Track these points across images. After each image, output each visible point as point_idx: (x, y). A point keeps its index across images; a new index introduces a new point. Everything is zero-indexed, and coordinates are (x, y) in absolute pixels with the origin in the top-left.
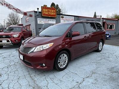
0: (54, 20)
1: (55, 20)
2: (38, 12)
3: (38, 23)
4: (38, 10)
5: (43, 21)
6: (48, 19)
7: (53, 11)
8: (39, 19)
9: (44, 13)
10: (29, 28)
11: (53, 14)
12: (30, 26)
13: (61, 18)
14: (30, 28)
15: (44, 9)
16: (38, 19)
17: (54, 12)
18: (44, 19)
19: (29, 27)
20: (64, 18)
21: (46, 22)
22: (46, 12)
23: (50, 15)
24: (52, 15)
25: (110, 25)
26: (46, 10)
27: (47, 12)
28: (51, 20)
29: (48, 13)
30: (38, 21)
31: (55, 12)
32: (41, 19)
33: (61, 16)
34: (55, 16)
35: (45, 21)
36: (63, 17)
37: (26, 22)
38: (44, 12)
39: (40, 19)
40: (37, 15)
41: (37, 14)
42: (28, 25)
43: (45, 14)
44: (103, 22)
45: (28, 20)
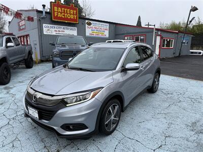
0: (73, 28)
1: (76, 28)
2: (44, 13)
3: (45, 33)
4: (44, 8)
5: (54, 30)
6: (62, 27)
8: (46, 25)
9: (56, 15)
10: (25, 41)
11: (72, 17)
12: (28, 38)
13: (87, 25)
14: (27, 41)
15: (55, 8)
16: (44, 25)
17: (74, 13)
18: (56, 26)
19: (25, 39)
20: (91, 26)
21: (59, 31)
22: (59, 13)
23: (67, 19)
24: (71, 19)
25: (167, 40)
26: (60, 8)
27: (61, 13)
28: (69, 27)
29: (64, 15)
31: (76, 14)
32: (50, 25)
33: (87, 21)
34: (76, 21)
35: (57, 30)
36: (90, 24)
37: (20, 30)
38: (55, 13)
39: (48, 25)
40: (42, 18)
41: (42, 16)
42: (24, 36)
43: (57, 17)
44: (157, 35)
45: (24, 27)
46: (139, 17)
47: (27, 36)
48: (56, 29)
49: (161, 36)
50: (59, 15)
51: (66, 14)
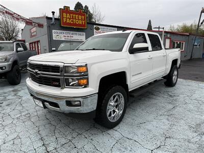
0: (82, 33)
1: (84, 33)
2: (53, 19)
3: (54, 39)
4: (53, 15)
5: (63, 35)
6: (71, 32)
7: (80, 18)
9: (65, 21)
10: (36, 47)
11: (81, 23)
12: (39, 44)
13: (95, 30)
14: (38, 47)
15: (64, 14)
16: (53, 31)
17: (82, 18)
18: (65, 32)
19: (36, 45)
20: (100, 31)
21: (68, 37)
22: (68, 19)
25: (177, 43)
26: (68, 15)
27: (70, 19)
28: (78, 33)
29: (73, 21)
30: (54, 35)
32: (59, 31)
33: (95, 26)
36: (98, 29)
37: (32, 36)
38: (64, 19)
39: (57, 31)
40: (52, 24)
42: (35, 43)
44: (166, 38)
45: (35, 33)
46: (150, 21)
47: (38, 42)
48: (65, 35)
49: (170, 39)
50: (68, 21)
51: (74, 20)
